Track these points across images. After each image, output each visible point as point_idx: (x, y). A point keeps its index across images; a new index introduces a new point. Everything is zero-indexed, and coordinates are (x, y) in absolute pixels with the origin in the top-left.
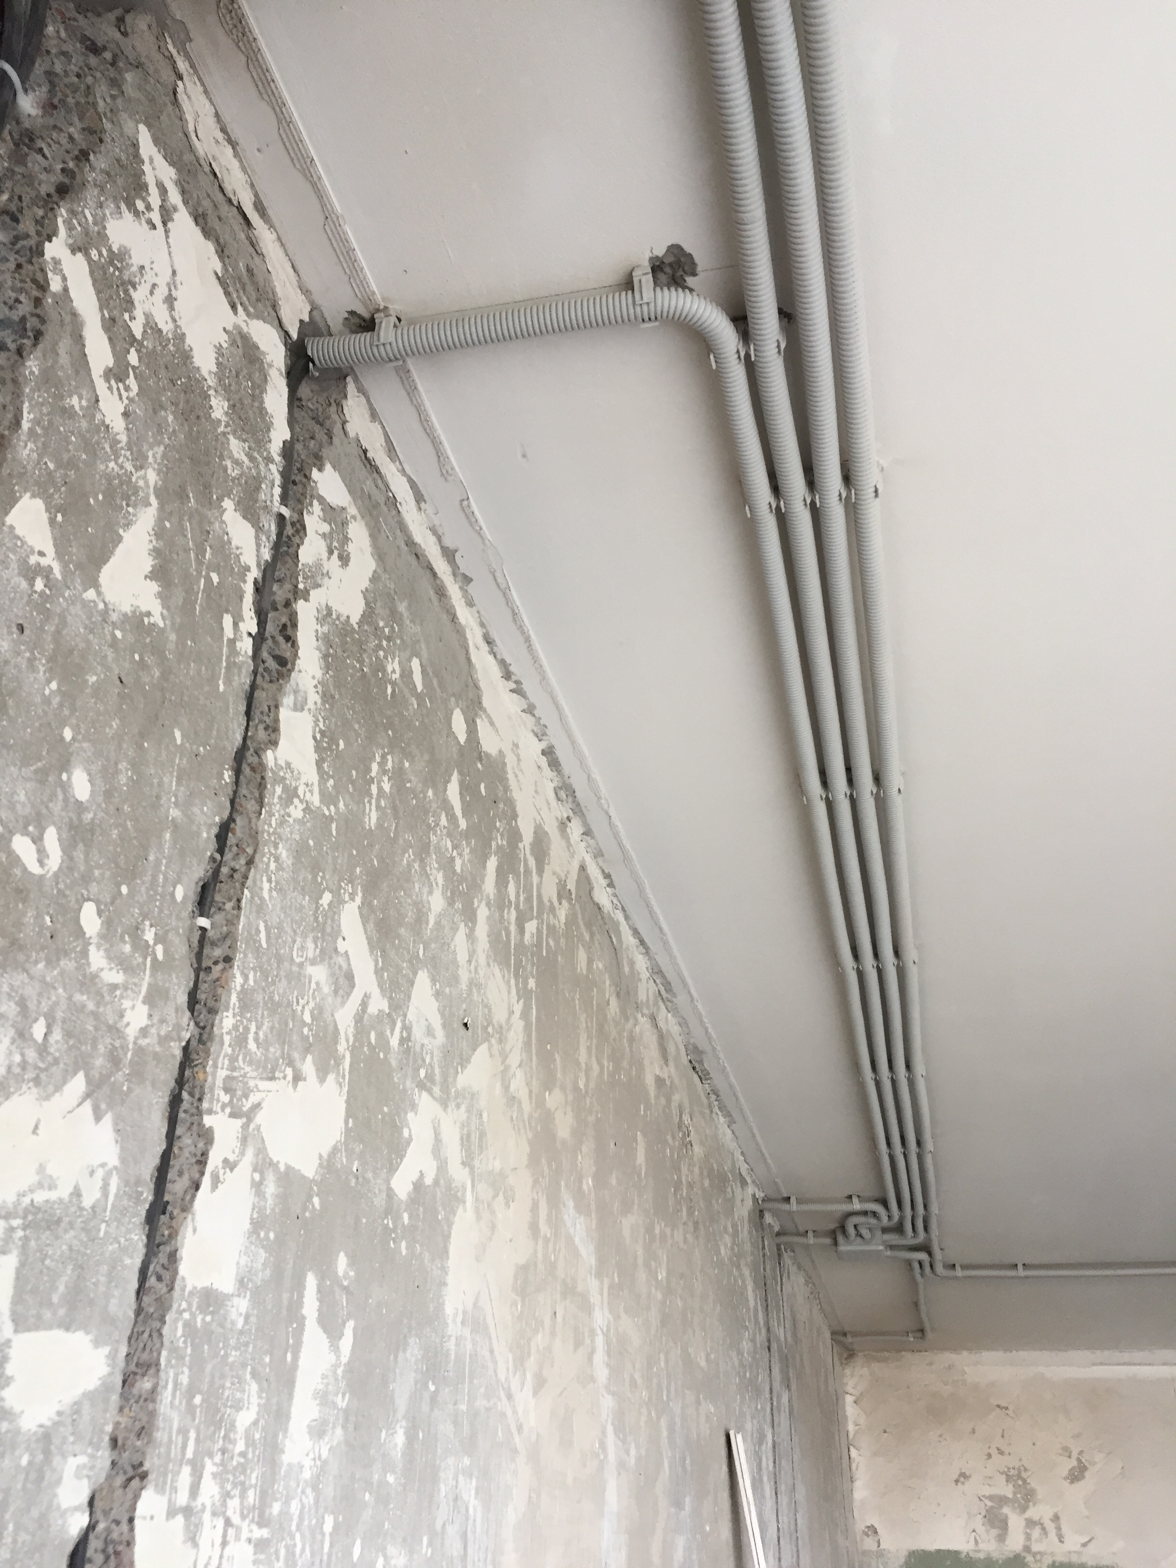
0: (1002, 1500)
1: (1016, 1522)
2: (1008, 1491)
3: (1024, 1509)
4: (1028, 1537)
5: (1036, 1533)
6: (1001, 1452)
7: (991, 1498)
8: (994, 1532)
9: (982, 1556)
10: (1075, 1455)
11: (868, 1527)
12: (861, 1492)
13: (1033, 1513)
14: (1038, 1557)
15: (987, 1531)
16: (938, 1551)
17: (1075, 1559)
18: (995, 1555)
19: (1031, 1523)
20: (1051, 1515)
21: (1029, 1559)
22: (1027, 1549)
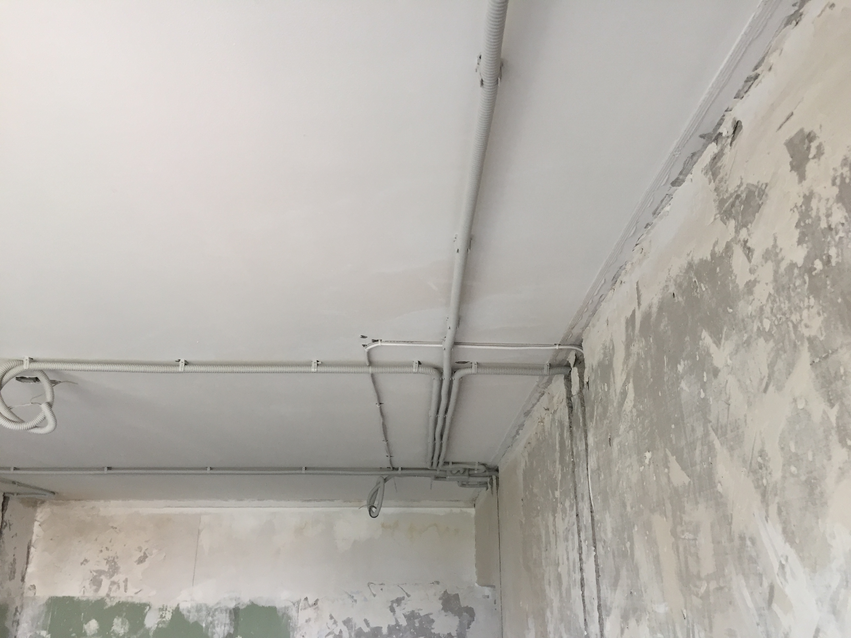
0: (100, 572)
1: (106, 582)
2: (105, 568)
3: (112, 576)
4: (110, 589)
5: (115, 587)
6: (107, 549)
7: (96, 571)
8: (94, 587)
9: (85, 599)
10: (143, 551)
11: (31, 586)
12: (31, 569)
13: (115, 578)
14: (112, 599)
15: (91, 588)
16: (64, 597)
17: (130, 600)
18: (91, 598)
19: (113, 583)
20: (124, 579)
21: (108, 600)
22: (108, 595)
